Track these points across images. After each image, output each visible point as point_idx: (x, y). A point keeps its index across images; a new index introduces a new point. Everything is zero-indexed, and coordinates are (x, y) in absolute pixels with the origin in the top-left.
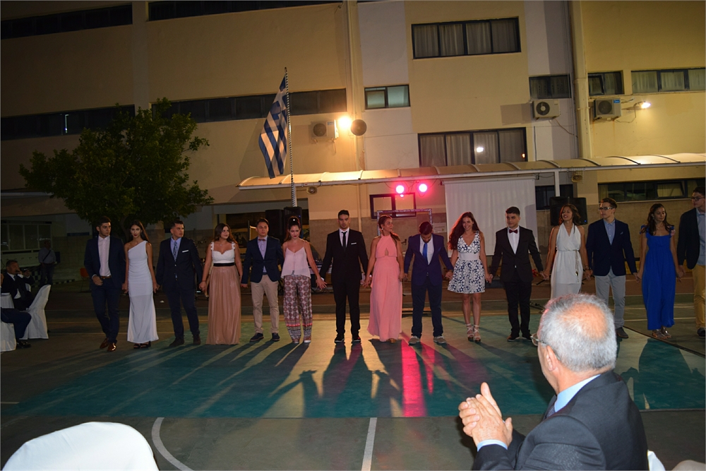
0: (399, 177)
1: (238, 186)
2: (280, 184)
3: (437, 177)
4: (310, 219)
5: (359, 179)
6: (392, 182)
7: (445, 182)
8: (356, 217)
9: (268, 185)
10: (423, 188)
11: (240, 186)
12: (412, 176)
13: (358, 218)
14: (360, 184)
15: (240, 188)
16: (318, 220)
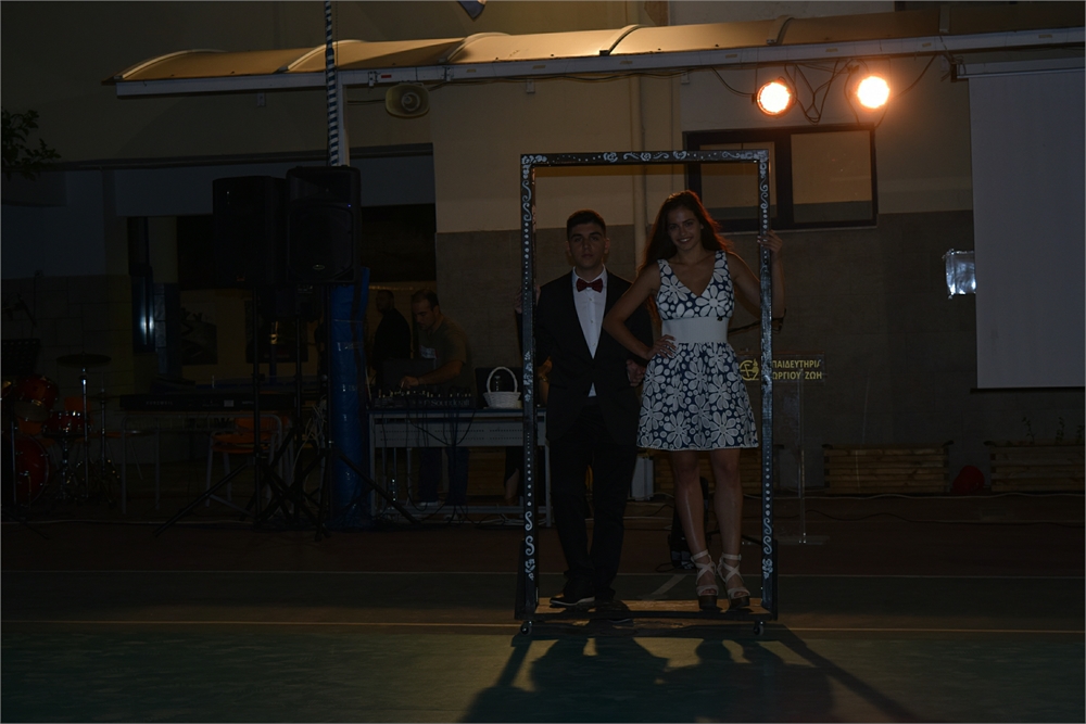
0: (772, 44)
1: (112, 82)
2: (282, 72)
3: (936, 44)
4: (440, 229)
5: (604, 54)
6: (743, 65)
7: (969, 69)
8: (626, 221)
9: (233, 76)
10: (873, 92)
11: (122, 80)
12: (827, 41)
13: (632, 228)
14: (614, 75)
15: (121, 90)
16: (471, 235)
